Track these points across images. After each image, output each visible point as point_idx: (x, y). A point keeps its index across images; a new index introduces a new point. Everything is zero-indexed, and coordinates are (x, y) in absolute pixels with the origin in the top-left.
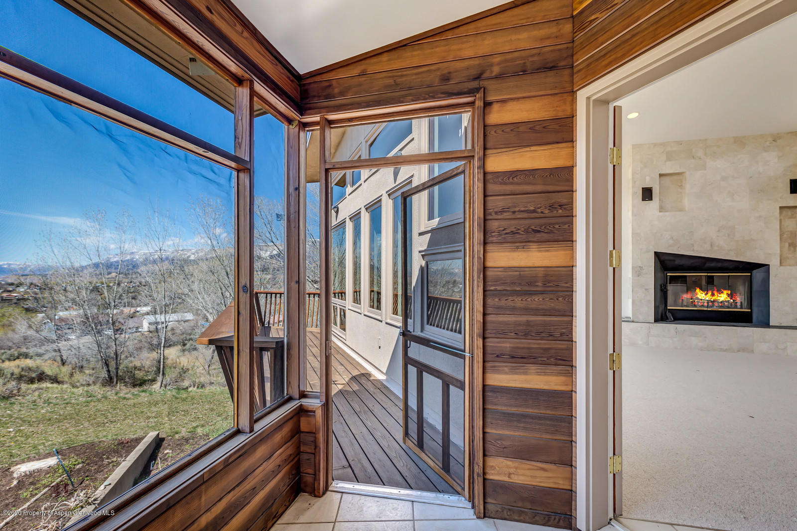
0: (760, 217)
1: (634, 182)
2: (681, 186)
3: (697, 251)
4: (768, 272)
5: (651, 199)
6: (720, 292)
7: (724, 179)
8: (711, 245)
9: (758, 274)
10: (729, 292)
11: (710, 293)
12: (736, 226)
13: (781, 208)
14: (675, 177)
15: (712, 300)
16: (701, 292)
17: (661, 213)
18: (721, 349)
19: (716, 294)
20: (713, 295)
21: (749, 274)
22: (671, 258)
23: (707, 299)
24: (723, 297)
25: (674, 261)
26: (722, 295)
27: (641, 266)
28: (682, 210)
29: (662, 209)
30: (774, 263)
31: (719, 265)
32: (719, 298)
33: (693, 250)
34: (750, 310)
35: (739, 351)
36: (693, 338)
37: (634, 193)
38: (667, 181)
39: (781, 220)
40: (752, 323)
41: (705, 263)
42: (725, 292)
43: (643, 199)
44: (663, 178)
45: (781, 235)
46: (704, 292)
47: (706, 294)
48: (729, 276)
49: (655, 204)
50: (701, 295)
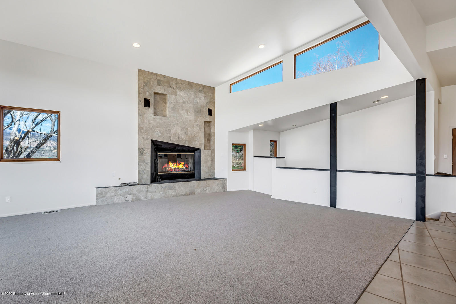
0: (198, 125)
1: (139, 94)
2: (165, 102)
3: (172, 140)
4: (200, 152)
5: (149, 106)
6: (180, 164)
7: (184, 102)
8: (178, 138)
9: (197, 153)
10: (184, 163)
11: (175, 164)
12: (189, 129)
13: (205, 121)
14: (162, 96)
15: (176, 168)
16: (172, 164)
17: (155, 116)
18: (182, 194)
19: (178, 164)
20: (177, 165)
21: (194, 153)
22: (160, 144)
23: (174, 167)
24: (181, 166)
25: (161, 145)
26: (180, 165)
27: (143, 148)
28: (165, 116)
29: (155, 114)
30: (202, 148)
31: (182, 148)
32: (179, 167)
33: (170, 140)
34: (194, 172)
35: (189, 194)
36: (170, 191)
37: (140, 101)
38: (158, 98)
39: (205, 127)
40: (194, 178)
41: (175, 148)
42: (182, 163)
43: (145, 106)
44: (156, 95)
45: (205, 135)
46: (173, 164)
47: (173, 165)
48: (186, 154)
49: (151, 110)
50: (172, 165)
